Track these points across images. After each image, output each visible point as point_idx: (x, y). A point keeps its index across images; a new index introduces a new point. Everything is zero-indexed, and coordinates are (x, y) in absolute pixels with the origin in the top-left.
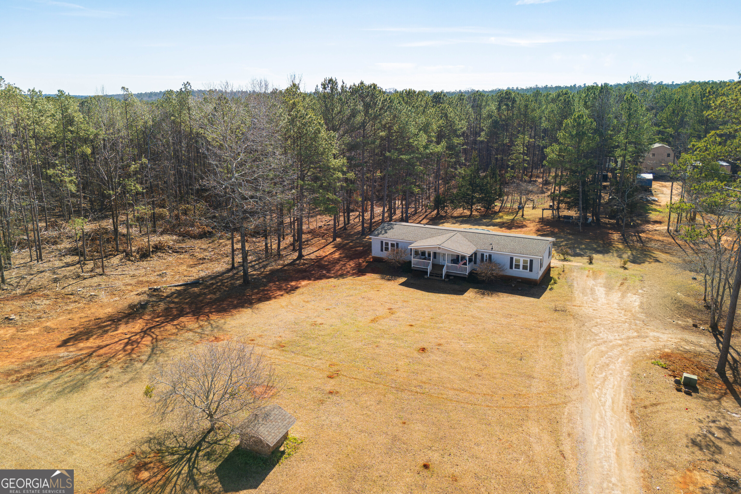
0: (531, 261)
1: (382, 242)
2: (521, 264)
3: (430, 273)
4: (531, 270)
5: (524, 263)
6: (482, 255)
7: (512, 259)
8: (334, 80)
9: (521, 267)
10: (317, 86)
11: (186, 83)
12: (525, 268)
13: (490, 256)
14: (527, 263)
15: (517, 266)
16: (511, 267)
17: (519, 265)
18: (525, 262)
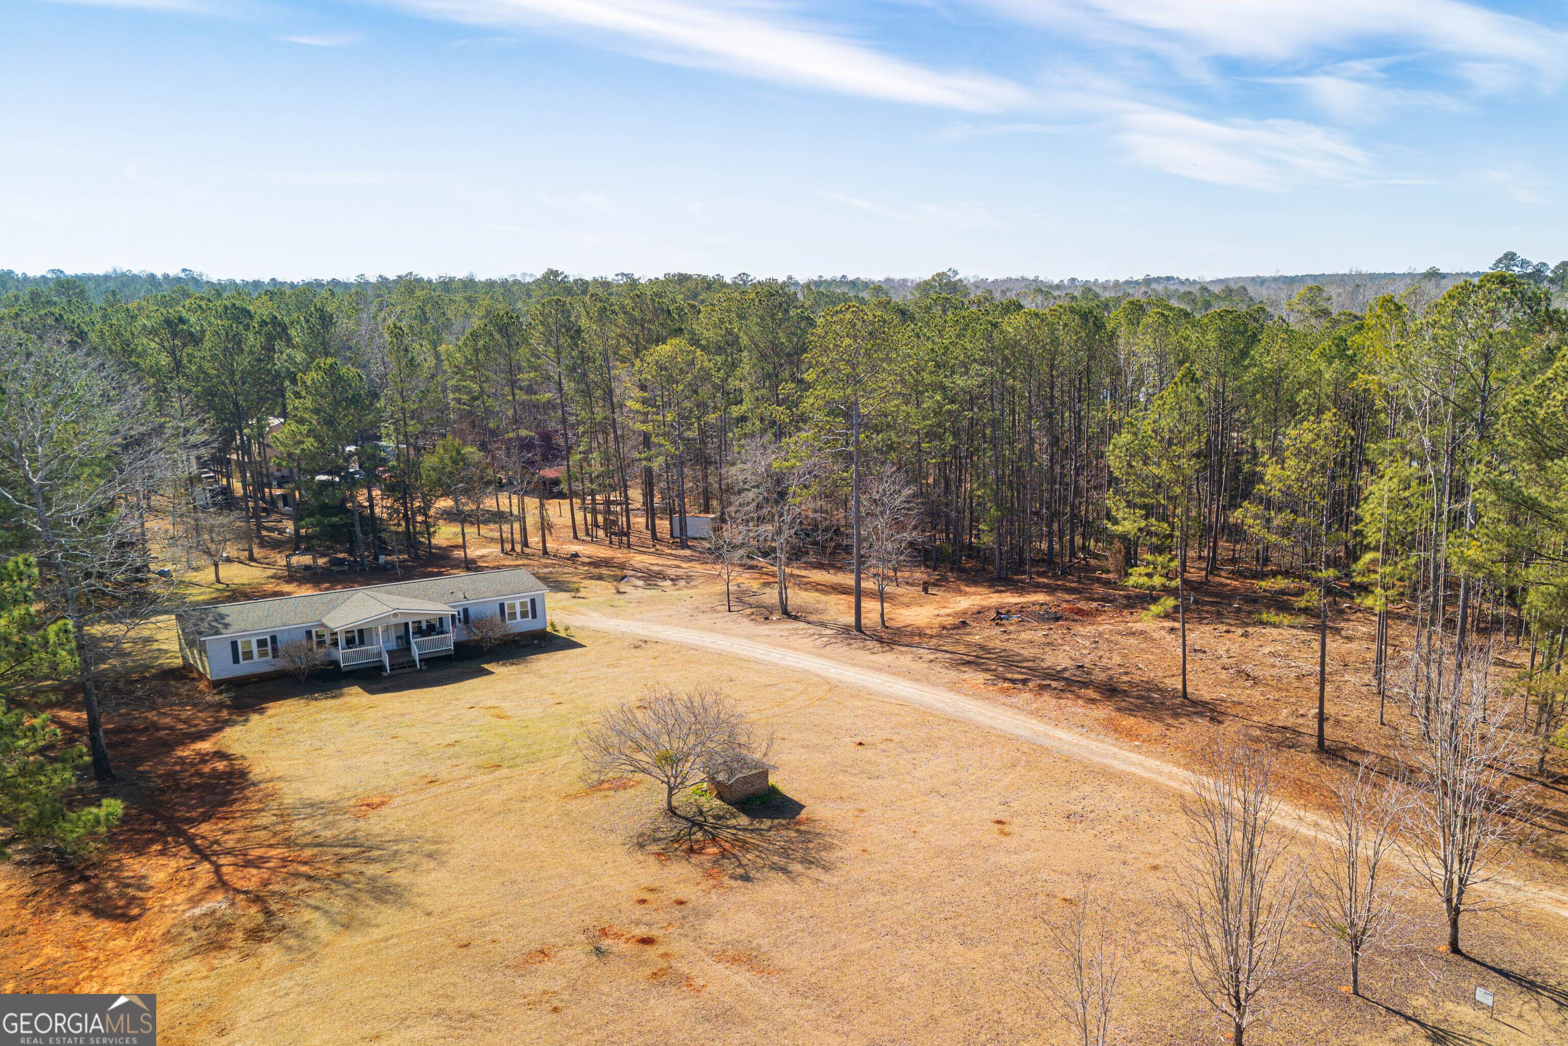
0: (533, 601)
1: (234, 644)
2: (518, 610)
3: (390, 666)
4: (534, 616)
5: (521, 608)
6: (453, 614)
7: (502, 606)
9: (518, 615)
12: (524, 615)
13: (466, 611)
14: (527, 605)
15: (513, 615)
16: (503, 620)
17: (515, 613)
18: (523, 604)
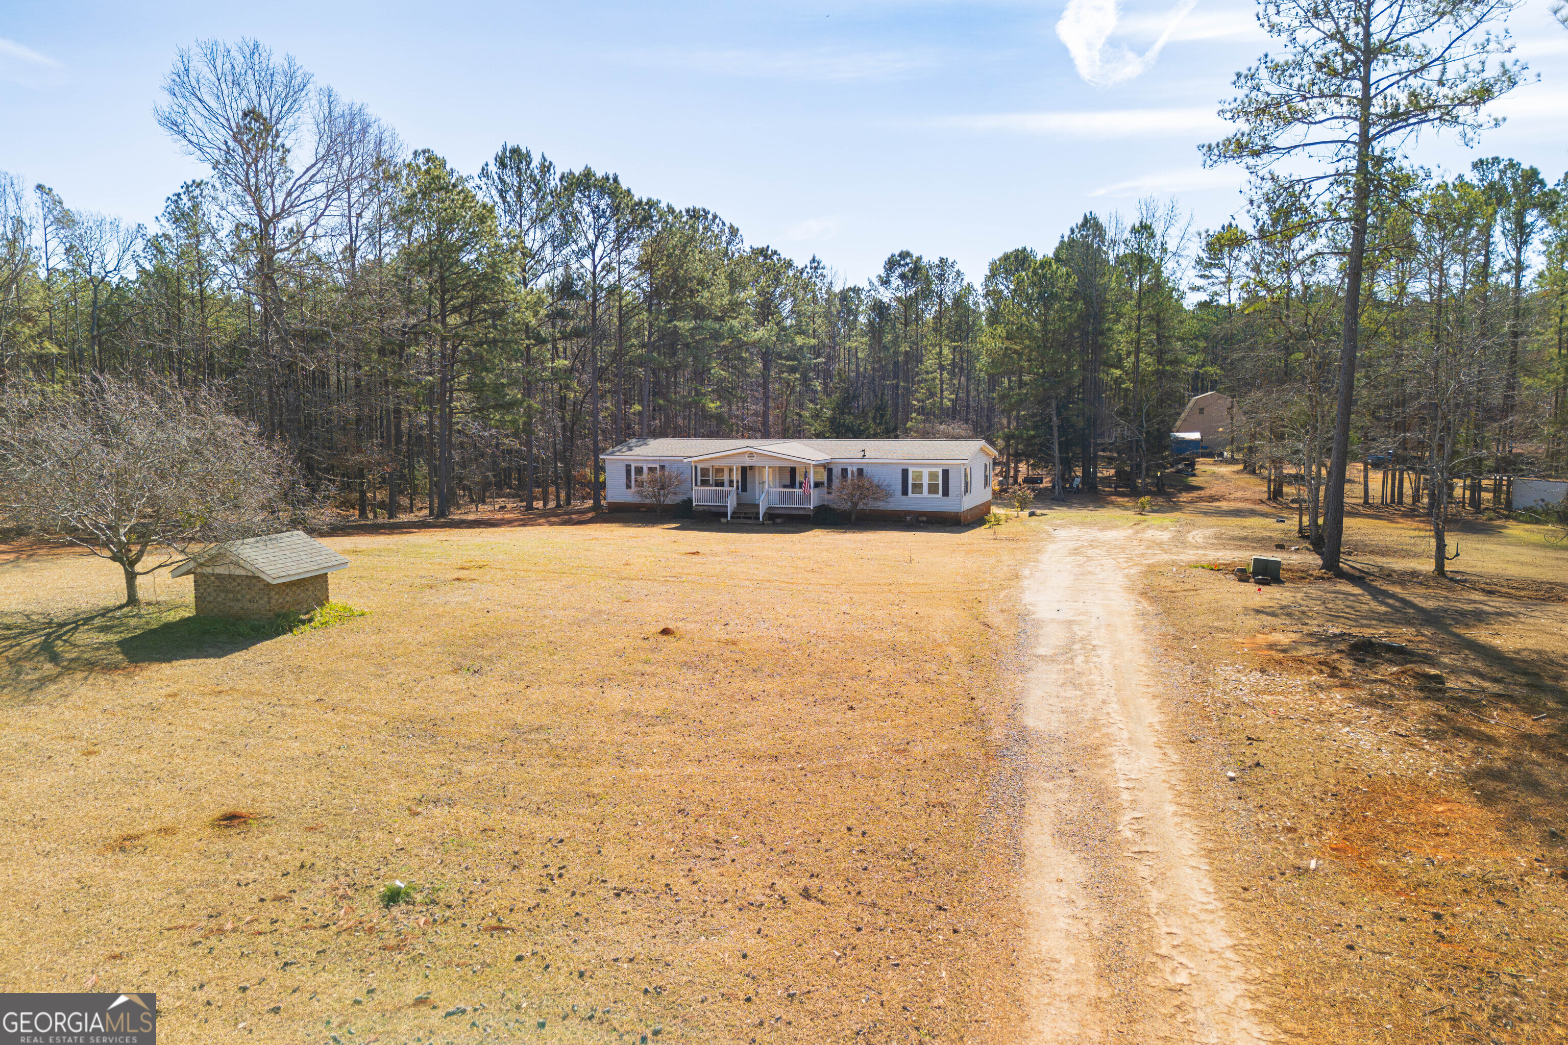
0: (946, 473)
1: (628, 467)
2: (925, 482)
3: (733, 513)
4: (946, 493)
5: (930, 479)
6: (844, 471)
7: (905, 472)
8: (524, 151)
9: (925, 489)
10: (487, 165)
11: (190, 183)
12: (933, 489)
13: (860, 471)
14: (937, 476)
15: (918, 487)
16: (905, 492)
17: (921, 485)
18: (933, 476)
